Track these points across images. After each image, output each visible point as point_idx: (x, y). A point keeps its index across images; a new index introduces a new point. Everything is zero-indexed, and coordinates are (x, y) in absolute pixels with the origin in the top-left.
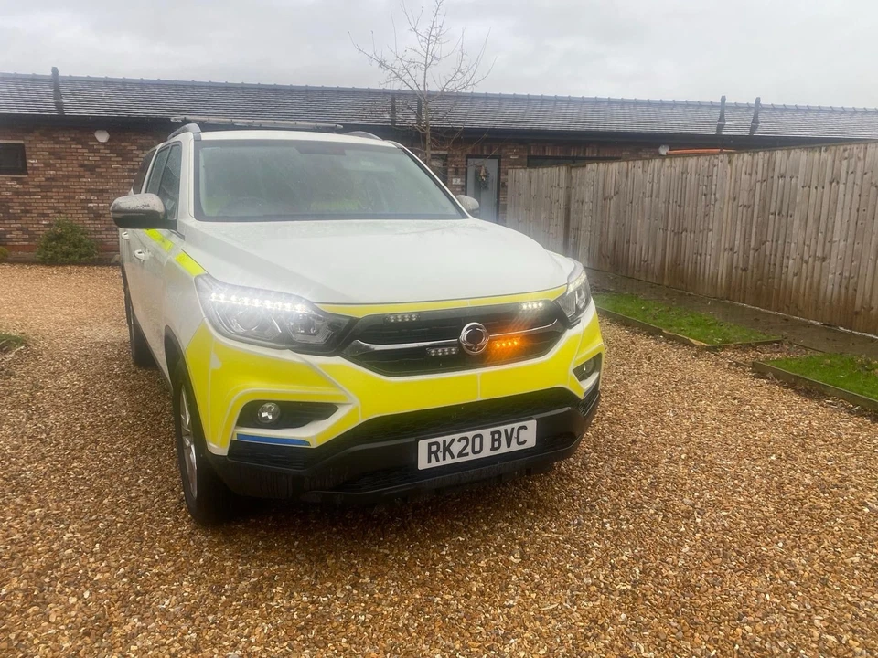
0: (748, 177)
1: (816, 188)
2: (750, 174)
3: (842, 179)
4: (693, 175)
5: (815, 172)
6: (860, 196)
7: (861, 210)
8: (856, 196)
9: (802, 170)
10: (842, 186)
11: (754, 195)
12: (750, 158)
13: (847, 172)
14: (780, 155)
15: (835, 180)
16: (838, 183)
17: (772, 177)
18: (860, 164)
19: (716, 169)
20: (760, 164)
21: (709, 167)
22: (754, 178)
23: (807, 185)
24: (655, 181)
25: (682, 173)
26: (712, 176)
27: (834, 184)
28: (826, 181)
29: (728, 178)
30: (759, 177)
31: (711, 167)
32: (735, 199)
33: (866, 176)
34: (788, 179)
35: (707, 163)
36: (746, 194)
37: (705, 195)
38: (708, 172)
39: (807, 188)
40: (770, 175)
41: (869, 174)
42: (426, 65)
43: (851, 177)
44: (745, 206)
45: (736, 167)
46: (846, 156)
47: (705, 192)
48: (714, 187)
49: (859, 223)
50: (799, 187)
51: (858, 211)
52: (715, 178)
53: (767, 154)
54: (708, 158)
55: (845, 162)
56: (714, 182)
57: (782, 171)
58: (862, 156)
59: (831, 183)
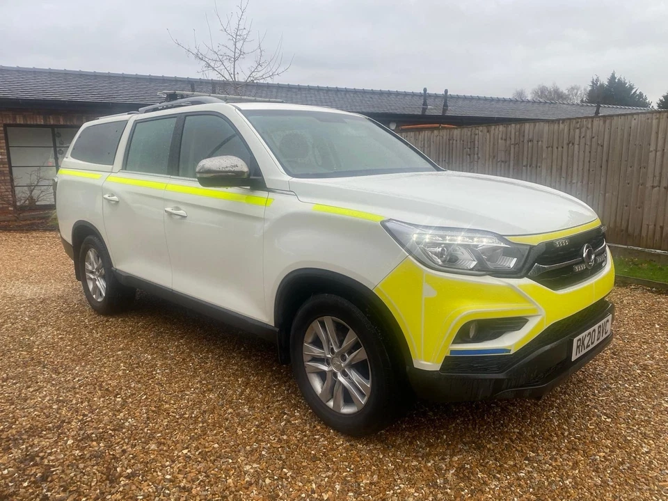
0: (503, 141)
1: (557, 148)
2: (506, 140)
3: (577, 142)
4: (458, 141)
5: (555, 137)
6: (590, 152)
7: (592, 162)
8: (587, 153)
9: (545, 136)
10: (576, 146)
11: (510, 154)
12: (504, 129)
13: (580, 137)
14: (527, 126)
15: (571, 142)
16: (573, 144)
17: (523, 141)
18: (589, 133)
19: (477, 137)
20: (513, 133)
21: (471, 135)
22: (508, 142)
23: (550, 146)
24: (426, 146)
25: (449, 140)
26: (474, 142)
27: (570, 145)
28: (565, 142)
29: (488, 142)
30: (513, 142)
31: (473, 136)
32: (494, 157)
33: (593, 140)
34: (535, 142)
35: (469, 133)
36: (503, 153)
37: (469, 155)
38: (471, 139)
39: (550, 149)
40: (522, 140)
41: (596, 138)
42: (234, 59)
43: (583, 140)
44: (503, 162)
45: (494, 134)
46: (578, 126)
47: (469, 152)
48: (476, 149)
49: (591, 170)
50: (544, 147)
51: (589, 162)
52: (476, 142)
53: (518, 126)
54: (470, 129)
55: (577, 131)
56: (476, 146)
57: (530, 137)
58: (590, 126)
59: (568, 144)
